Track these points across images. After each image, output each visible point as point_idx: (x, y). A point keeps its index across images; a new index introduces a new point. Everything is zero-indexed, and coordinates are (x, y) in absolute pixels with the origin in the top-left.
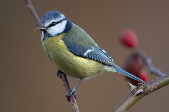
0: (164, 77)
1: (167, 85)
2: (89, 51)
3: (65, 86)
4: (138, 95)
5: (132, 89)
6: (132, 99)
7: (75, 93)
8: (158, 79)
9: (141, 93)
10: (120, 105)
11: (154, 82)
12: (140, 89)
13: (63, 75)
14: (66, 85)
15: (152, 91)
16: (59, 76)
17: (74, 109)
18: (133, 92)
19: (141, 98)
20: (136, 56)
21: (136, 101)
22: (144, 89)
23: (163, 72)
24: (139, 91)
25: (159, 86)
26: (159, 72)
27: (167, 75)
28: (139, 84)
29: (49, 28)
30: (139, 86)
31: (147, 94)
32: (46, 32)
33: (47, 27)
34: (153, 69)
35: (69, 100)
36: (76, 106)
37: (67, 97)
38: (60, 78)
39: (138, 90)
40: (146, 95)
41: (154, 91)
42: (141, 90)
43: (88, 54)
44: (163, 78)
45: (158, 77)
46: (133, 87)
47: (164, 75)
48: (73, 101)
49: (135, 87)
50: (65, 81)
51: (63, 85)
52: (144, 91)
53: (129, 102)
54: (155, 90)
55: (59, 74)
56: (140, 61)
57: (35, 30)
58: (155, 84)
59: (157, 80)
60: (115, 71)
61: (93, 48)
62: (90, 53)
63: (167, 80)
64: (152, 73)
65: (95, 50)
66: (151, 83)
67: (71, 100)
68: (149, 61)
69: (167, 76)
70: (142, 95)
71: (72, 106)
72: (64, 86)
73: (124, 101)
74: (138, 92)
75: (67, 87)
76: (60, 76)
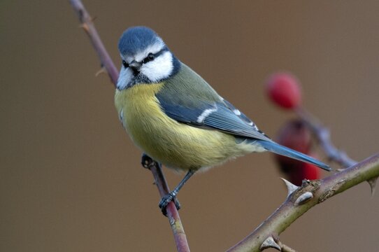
0: (354, 167)
1: (359, 183)
2: (207, 112)
3: (157, 185)
4: (302, 203)
5: (291, 192)
6: (290, 212)
7: (176, 200)
8: (343, 172)
9: (307, 200)
10: (267, 222)
11: (334, 177)
12: (306, 191)
13: (153, 164)
14: (160, 184)
15: (330, 196)
16: (146, 166)
17: (175, 231)
18: (291, 199)
19: (308, 209)
20: (298, 126)
21: (299, 215)
22: (313, 192)
23: (352, 157)
24: (305, 194)
25: (343, 186)
26: (344, 157)
27: (359, 164)
28: (303, 181)
29: (144, 65)
30: (305, 186)
31: (319, 201)
32: (139, 72)
33: (141, 63)
34: (333, 152)
35: (165, 212)
36: (179, 225)
37: (160, 206)
38: (148, 169)
39: (302, 193)
40: (318, 203)
41: (333, 195)
42: (309, 194)
43: (206, 119)
44: (353, 169)
45: (342, 168)
46: (293, 187)
47: (353, 163)
48: (174, 215)
49: (295, 187)
50: (158, 176)
51: (154, 184)
52: (313, 195)
53: (285, 217)
54: (335, 193)
55: (146, 162)
56: (307, 137)
57: (97, 74)
58: (337, 181)
59: (340, 174)
60: (261, 149)
61: (215, 105)
62: (210, 116)
63: (359, 173)
64: (331, 159)
65: (219, 110)
66: (327, 180)
67: (169, 214)
68: (325, 135)
69: (359, 166)
70: (310, 203)
71: (172, 225)
72: (155, 186)
73: (275, 216)
74: (303, 197)
75: (161, 188)
76: (148, 165)
